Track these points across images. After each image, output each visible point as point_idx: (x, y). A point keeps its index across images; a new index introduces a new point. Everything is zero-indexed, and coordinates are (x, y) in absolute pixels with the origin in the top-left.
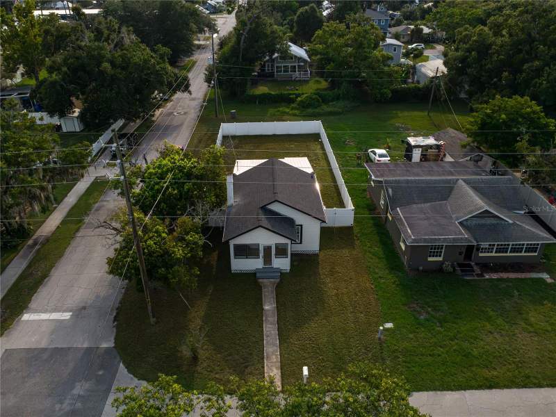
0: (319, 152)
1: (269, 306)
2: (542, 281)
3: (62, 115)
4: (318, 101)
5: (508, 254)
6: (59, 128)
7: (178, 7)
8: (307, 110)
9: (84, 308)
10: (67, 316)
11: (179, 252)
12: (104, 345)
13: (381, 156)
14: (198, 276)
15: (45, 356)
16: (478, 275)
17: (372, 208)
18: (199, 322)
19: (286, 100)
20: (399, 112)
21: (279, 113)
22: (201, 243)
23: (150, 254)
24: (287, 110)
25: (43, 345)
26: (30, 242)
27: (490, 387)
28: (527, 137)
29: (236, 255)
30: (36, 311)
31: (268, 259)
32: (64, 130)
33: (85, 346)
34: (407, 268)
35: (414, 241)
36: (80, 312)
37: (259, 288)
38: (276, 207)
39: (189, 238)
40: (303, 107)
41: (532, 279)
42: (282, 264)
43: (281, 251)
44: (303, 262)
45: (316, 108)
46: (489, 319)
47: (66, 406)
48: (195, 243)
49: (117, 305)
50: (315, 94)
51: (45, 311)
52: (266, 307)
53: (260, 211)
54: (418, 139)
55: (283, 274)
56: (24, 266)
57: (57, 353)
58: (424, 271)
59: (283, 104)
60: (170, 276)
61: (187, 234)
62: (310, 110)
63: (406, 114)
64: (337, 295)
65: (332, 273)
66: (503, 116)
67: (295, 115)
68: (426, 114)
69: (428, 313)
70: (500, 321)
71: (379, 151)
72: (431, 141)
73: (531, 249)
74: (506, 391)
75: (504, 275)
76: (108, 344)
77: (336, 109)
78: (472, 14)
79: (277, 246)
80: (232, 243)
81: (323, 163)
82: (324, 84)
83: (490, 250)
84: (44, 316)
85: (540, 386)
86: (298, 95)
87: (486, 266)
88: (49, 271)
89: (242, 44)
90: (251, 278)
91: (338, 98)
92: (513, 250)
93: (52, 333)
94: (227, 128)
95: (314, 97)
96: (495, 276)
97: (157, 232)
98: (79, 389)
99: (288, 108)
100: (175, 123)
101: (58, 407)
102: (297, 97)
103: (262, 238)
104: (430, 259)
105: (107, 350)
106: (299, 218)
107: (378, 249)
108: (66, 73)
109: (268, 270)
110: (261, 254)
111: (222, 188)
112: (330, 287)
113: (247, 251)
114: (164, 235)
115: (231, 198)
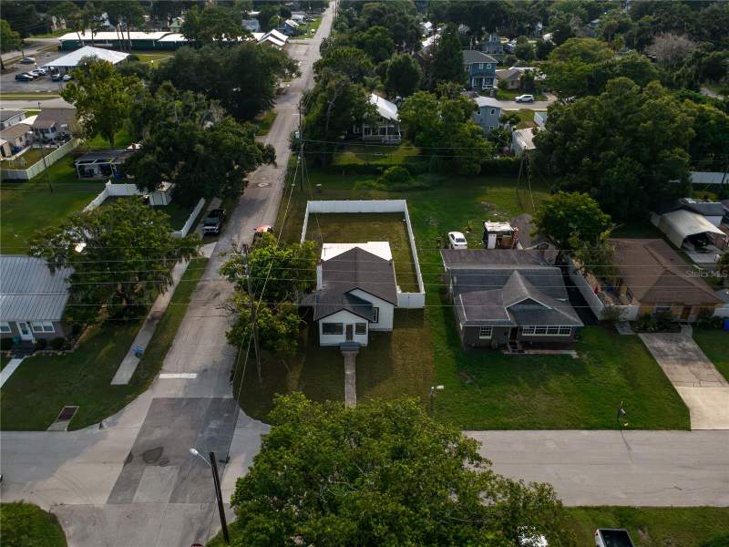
0: (402, 233)
1: (350, 372)
2: (570, 357)
3: (152, 189)
4: (406, 174)
5: (546, 335)
6: (147, 201)
7: (258, 58)
8: (394, 185)
9: (206, 370)
10: (194, 376)
11: (283, 329)
12: (226, 397)
13: (459, 240)
14: (297, 347)
15: (184, 403)
16: (519, 351)
17: (443, 291)
18: (295, 382)
19: (373, 172)
20: (488, 188)
21: (365, 187)
22: (298, 322)
23: (261, 330)
24: (374, 184)
25: (181, 395)
26: (149, 317)
27: (505, 429)
28: (578, 233)
29: (324, 332)
30: (169, 372)
31: (349, 335)
32: (152, 203)
33: (212, 397)
34: (463, 344)
35: (467, 323)
36: (203, 373)
37: (342, 358)
38: (357, 293)
39: (289, 318)
40: (391, 180)
41: (562, 355)
42: (362, 339)
43: (360, 329)
44: (378, 338)
45: (403, 182)
46: (518, 384)
47: (206, 434)
48: (295, 322)
49: (231, 369)
50: (403, 166)
51: (176, 372)
52: (348, 372)
53: (345, 297)
54: (495, 224)
55: (361, 348)
56: (149, 336)
57: (192, 402)
58: (476, 347)
59: (370, 176)
60: (276, 346)
61: (288, 315)
62: (397, 185)
63: (494, 190)
64: (403, 365)
65: (401, 348)
66: (561, 212)
67: (381, 189)
68: (515, 191)
69: (472, 378)
70: (526, 385)
71: (458, 235)
72: (506, 227)
73: (564, 331)
74: (516, 432)
75: (540, 352)
76: (229, 396)
77: (424, 184)
78: (582, 70)
79: (357, 325)
80: (321, 322)
81: (404, 245)
82: (415, 151)
83: (531, 331)
84: (177, 376)
85: (540, 429)
86: (386, 167)
87: (528, 344)
88: (171, 342)
89: (329, 112)
90: (336, 350)
91: (426, 171)
92: (550, 332)
93: (186, 387)
94: (314, 206)
95: (402, 169)
96: (532, 352)
97: (264, 312)
98: (213, 425)
99: (375, 180)
100: (261, 197)
101: (200, 435)
102: (384, 170)
103: (346, 318)
104: (481, 337)
105: (229, 401)
106: (376, 303)
107: (442, 329)
108: (160, 152)
109: (350, 344)
110: (345, 331)
111: (313, 275)
112: (399, 359)
113: (333, 329)
114: (270, 315)
115: (321, 284)
